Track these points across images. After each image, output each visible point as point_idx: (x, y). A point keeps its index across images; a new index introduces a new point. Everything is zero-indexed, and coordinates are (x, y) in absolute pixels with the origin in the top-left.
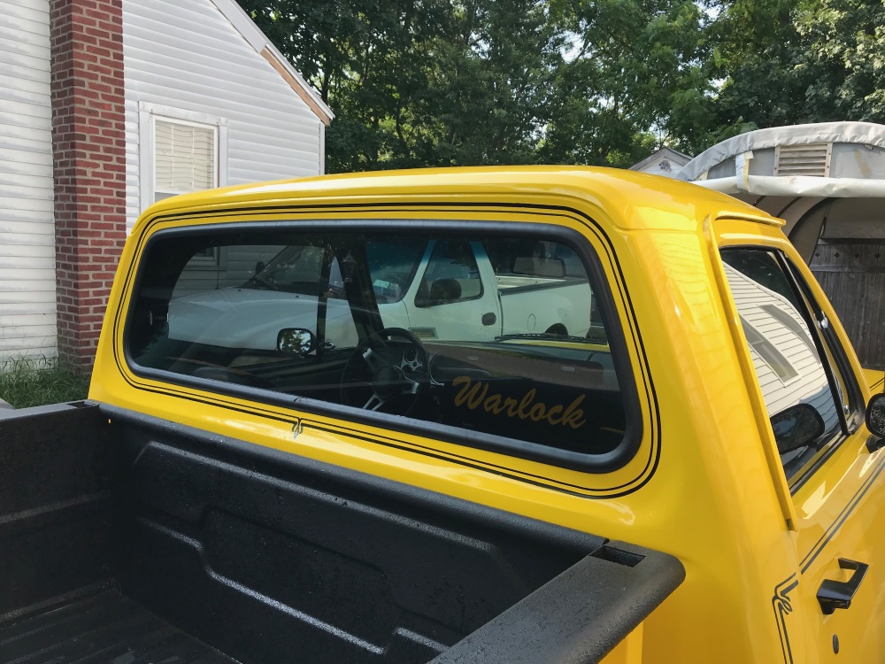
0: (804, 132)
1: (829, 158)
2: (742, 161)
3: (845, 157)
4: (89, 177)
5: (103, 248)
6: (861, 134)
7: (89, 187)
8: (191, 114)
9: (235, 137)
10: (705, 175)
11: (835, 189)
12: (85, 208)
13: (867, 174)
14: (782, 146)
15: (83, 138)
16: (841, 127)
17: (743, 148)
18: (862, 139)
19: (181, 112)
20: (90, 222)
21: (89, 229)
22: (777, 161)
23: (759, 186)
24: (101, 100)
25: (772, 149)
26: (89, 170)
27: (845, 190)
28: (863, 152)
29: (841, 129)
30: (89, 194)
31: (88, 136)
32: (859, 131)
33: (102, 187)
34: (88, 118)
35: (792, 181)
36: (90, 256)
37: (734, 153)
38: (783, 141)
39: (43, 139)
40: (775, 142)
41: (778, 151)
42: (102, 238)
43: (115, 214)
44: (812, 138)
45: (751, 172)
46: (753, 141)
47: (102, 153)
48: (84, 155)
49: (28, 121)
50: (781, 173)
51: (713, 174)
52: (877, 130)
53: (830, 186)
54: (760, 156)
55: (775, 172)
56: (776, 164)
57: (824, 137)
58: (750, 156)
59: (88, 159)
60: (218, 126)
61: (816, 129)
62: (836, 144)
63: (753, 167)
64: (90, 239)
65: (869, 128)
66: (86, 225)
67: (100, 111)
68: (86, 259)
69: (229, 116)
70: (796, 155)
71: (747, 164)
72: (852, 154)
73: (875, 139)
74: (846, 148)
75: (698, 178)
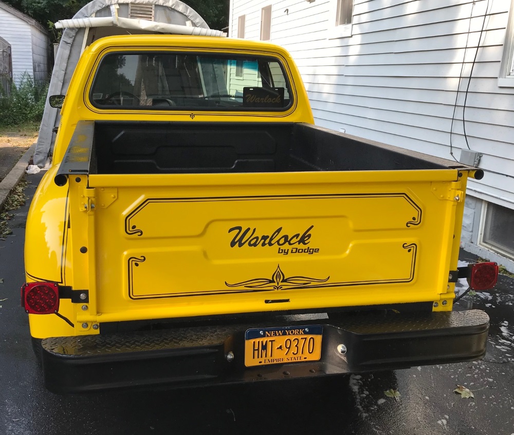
1: (153, 12)
2: (114, 9)
3: (160, 13)
6: (166, 2)
10: (94, 15)
11: (158, 28)
13: (169, 22)
14: (132, 3)
17: (113, 2)
18: (167, 4)
22: (130, 11)
23: (124, 23)
25: (127, 4)
27: (163, 29)
28: (168, 11)
35: (138, 22)
37: (109, 4)
38: (133, 1)
40: (129, 1)
41: (130, 5)
44: (146, 1)
45: (119, 15)
50: (132, 17)
51: (98, 14)
52: (173, 1)
53: (156, 26)
54: (122, 7)
55: (129, 16)
56: (129, 13)
57: (151, 1)
58: (117, 6)
62: (156, 6)
63: (119, 13)
70: (139, 9)
71: (116, 11)
72: (163, 11)
73: (173, 5)
74: (161, 8)
75: (90, 16)
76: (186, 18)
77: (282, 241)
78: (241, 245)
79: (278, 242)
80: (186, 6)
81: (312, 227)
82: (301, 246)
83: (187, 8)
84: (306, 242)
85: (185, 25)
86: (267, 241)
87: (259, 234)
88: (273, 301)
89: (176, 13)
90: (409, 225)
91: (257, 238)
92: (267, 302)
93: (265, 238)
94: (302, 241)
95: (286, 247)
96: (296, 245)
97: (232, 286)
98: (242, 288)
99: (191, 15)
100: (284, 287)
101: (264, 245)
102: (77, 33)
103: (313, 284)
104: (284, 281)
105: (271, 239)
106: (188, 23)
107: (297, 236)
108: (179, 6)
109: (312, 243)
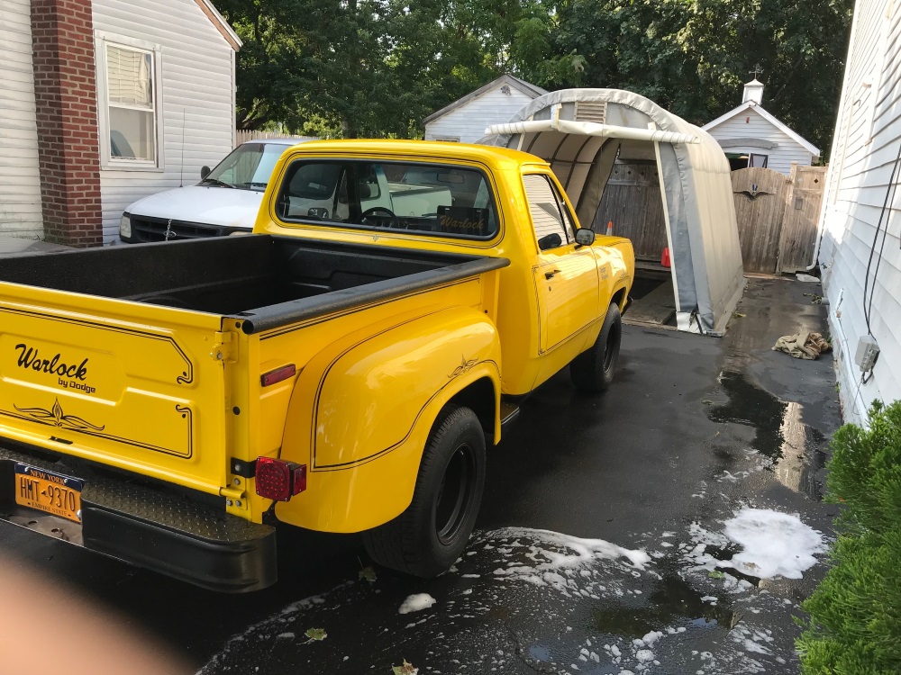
0: (591, 94)
1: (605, 111)
2: (555, 109)
3: (615, 111)
4: (70, 95)
5: (83, 152)
6: (623, 98)
7: (70, 103)
8: (133, 41)
9: (168, 61)
10: (532, 118)
11: (607, 132)
12: (68, 120)
13: (626, 124)
14: (579, 102)
15: (65, 63)
16: (612, 92)
17: (556, 101)
18: (624, 101)
19: (126, 39)
20: (72, 131)
21: (71, 137)
22: (576, 111)
23: (565, 127)
24: (76, 32)
25: (573, 103)
26: (70, 89)
27: (613, 133)
28: (624, 109)
29: (612, 94)
30: (70, 109)
31: (68, 61)
32: (622, 96)
33: (79, 103)
34: (67, 46)
35: (584, 125)
36: (74, 158)
37: (550, 104)
38: (579, 98)
39: (26, 61)
40: (574, 98)
41: (576, 105)
42: (81, 144)
43: (89, 125)
44: (596, 98)
45: (560, 118)
46: (561, 96)
47: (78, 75)
48: (65, 77)
49: (15, 46)
50: (578, 119)
51: (537, 117)
52: (632, 96)
53: (605, 130)
54: (566, 107)
55: (575, 118)
56: (575, 114)
57: (603, 98)
58: (560, 106)
59: (68, 80)
60: (154, 51)
61: (598, 93)
62: (609, 103)
63: (562, 115)
64: (72, 145)
65: (627, 95)
66: (69, 133)
67: (76, 40)
68: (71, 161)
69: (163, 43)
70: (587, 108)
71: (558, 112)
72: (618, 110)
73: (631, 102)
74: (615, 106)
75: (527, 119)
76: (649, 118)
77: (61, 371)
78: (26, 366)
79: (58, 370)
80: (649, 103)
81: (87, 360)
82: (78, 381)
83: (652, 105)
84: (83, 377)
85: (646, 128)
86: (48, 367)
87: (41, 357)
88: (60, 440)
89: (636, 112)
90: (180, 381)
91: (39, 361)
92: (53, 439)
93: (46, 362)
94: (78, 375)
95: (64, 377)
96: (73, 379)
97: (20, 410)
98: (27, 415)
99: (655, 114)
100: (64, 426)
101: (45, 371)
102: (510, 141)
103: (89, 429)
104: (63, 418)
105: (52, 366)
106: (651, 125)
107: (74, 367)
108: (639, 103)
109: (89, 380)
